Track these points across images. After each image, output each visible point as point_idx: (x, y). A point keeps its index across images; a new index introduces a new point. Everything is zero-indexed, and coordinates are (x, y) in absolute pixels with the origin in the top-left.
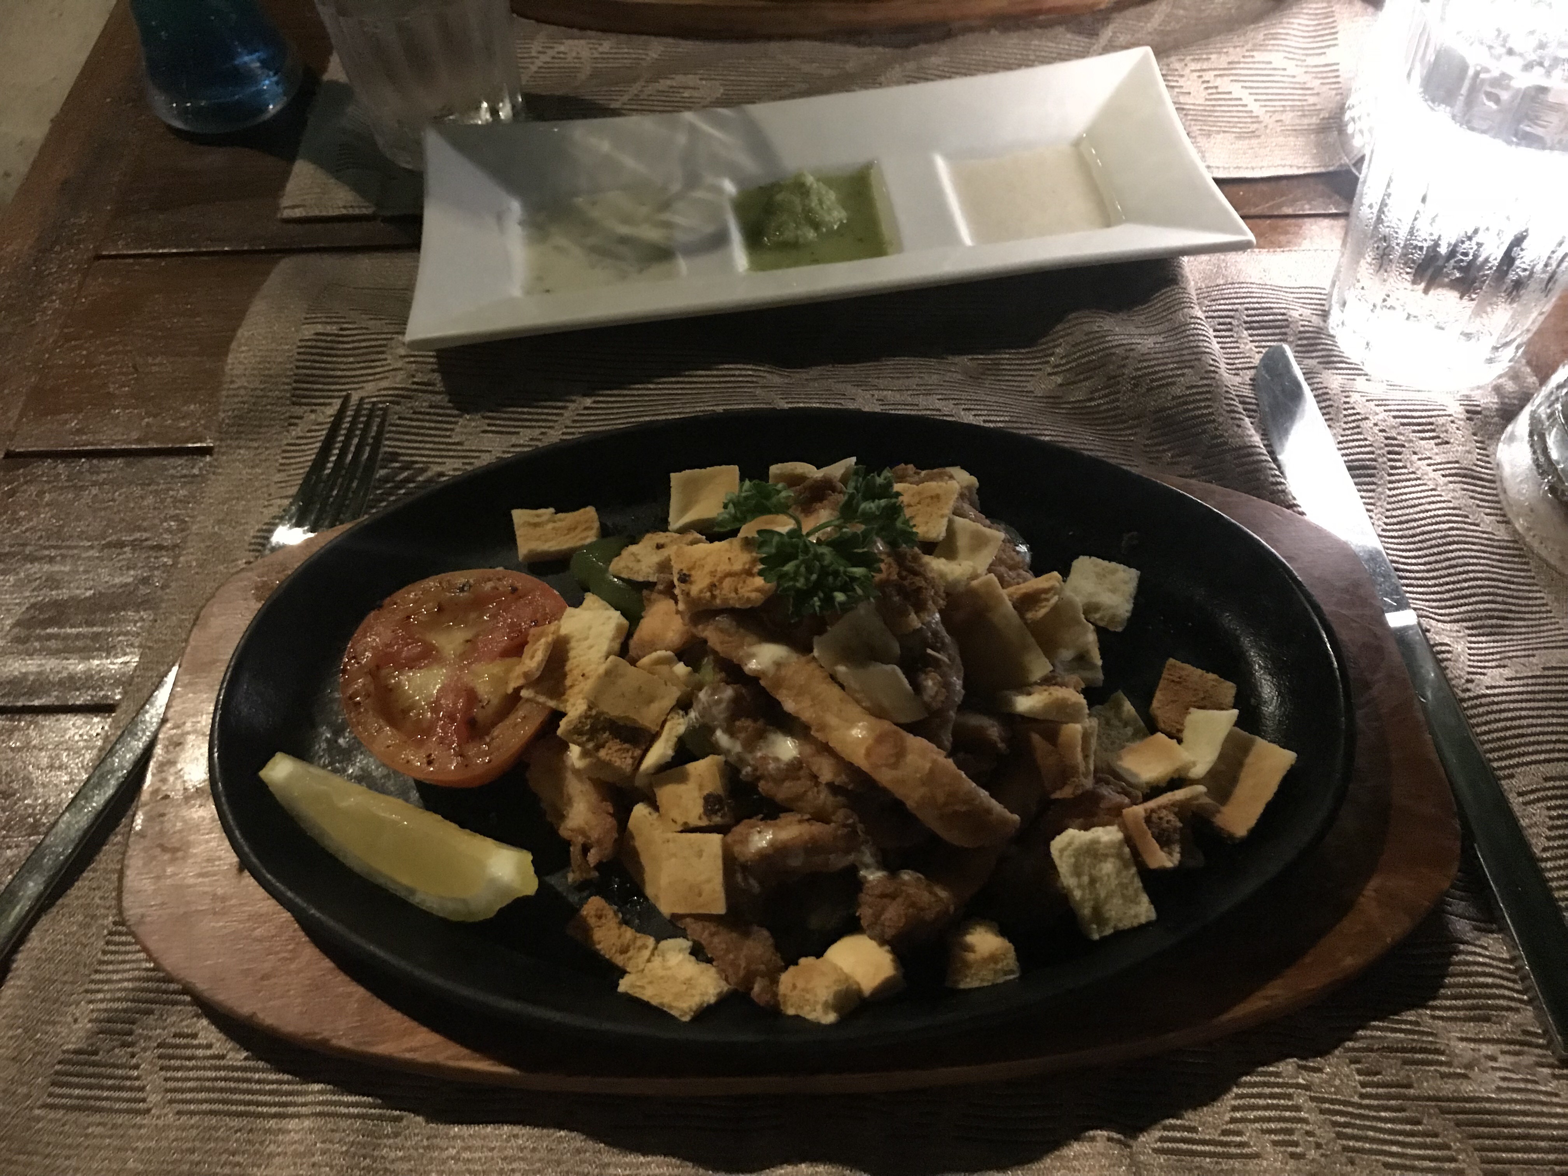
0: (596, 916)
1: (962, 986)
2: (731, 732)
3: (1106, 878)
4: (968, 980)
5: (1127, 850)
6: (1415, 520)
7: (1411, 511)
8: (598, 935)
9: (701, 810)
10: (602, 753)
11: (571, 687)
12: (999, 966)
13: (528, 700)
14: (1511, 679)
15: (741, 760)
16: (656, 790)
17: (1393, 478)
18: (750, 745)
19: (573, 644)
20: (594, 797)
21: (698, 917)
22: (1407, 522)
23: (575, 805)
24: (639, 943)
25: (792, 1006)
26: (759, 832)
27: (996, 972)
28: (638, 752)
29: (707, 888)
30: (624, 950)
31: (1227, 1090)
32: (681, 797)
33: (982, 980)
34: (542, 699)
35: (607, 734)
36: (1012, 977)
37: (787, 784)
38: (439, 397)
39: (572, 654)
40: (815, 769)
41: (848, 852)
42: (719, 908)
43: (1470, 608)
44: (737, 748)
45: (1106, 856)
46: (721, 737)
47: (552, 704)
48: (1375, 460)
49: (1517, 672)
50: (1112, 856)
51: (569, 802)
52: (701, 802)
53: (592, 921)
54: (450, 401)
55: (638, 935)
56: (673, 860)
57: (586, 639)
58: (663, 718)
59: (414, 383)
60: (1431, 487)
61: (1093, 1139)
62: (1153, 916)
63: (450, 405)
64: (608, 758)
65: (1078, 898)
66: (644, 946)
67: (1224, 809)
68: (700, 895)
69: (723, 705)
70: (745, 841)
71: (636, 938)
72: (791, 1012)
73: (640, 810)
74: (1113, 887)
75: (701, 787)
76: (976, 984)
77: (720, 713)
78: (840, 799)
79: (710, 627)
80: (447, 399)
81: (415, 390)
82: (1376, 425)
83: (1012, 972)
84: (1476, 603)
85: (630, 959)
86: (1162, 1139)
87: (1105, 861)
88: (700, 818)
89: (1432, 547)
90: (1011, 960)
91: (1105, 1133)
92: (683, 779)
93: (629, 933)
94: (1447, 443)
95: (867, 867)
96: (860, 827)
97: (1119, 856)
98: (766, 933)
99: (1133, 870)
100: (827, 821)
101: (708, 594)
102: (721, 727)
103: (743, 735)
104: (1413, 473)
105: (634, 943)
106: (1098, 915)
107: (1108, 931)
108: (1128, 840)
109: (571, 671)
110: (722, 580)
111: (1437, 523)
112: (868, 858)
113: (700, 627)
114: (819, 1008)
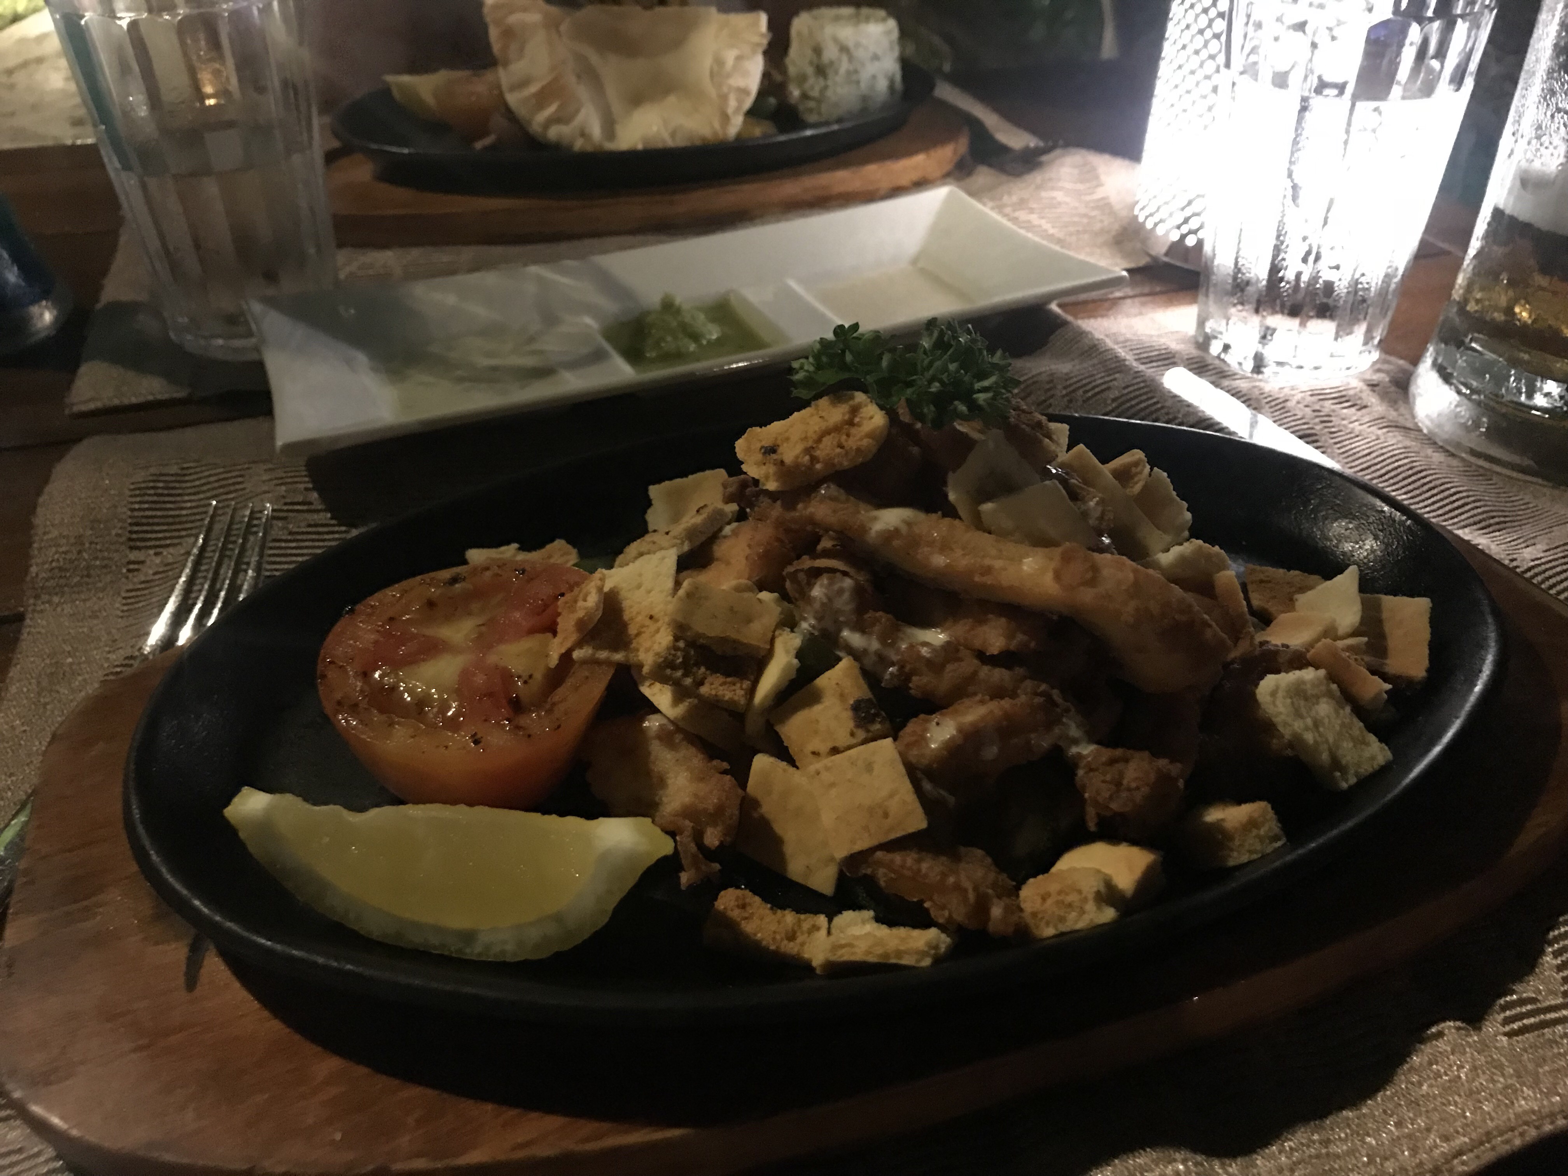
0: (738, 907)
1: (1231, 863)
2: (860, 627)
3: (1326, 721)
4: (1235, 854)
5: (1334, 687)
6: (1376, 464)
7: (1368, 458)
8: (749, 927)
9: (851, 724)
10: (704, 690)
11: (638, 634)
12: (1262, 832)
13: (584, 662)
14: (1546, 551)
15: (883, 660)
16: (778, 728)
17: (1336, 440)
18: (889, 637)
19: (623, 594)
20: (697, 760)
21: (891, 846)
22: (1369, 467)
23: (670, 782)
24: (806, 926)
25: (1048, 924)
26: (938, 724)
27: (1261, 839)
28: (746, 684)
29: (894, 806)
30: (791, 937)
31: (1542, 952)
32: (817, 721)
33: (1250, 852)
34: (603, 655)
35: (703, 669)
36: (1279, 844)
37: (949, 667)
38: (322, 515)
39: (626, 604)
40: (977, 643)
41: (1049, 726)
42: (918, 822)
43: (1469, 514)
44: (875, 645)
45: (1317, 697)
46: (852, 637)
47: (618, 657)
48: (1312, 428)
49: (1548, 544)
50: (1324, 696)
51: (662, 782)
52: (849, 714)
53: (735, 914)
54: (332, 518)
55: (803, 917)
56: (833, 792)
57: (639, 586)
58: (770, 635)
59: (286, 504)
60: (1374, 438)
61: (1440, 1034)
62: (1389, 755)
63: (333, 522)
64: (713, 692)
65: (1311, 742)
66: (816, 928)
67: (1388, 661)
68: (886, 815)
69: (846, 596)
70: (921, 740)
71: (799, 920)
72: (1049, 932)
73: (761, 762)
74: (1338, 728)
75: (842, 696)
76: (1245, 858)
77: (845, 603)
78: (1019, 671)
79: (813, 503)
80: (329, 515)
81: (288, 511)
82: (1298, 402)
83: (1276, 838)
84: (1473, 509)
85: (803, 944)
86: (1507, 1021)
87: (1318, 703)
88: (852, 734)
89: (1404, 479)
90: (1271, 825)
91: (1451, 1024)
92: (815, 698)
93: (789, 917)
94: (1365, 407)
95: (1075, 742)
96: (1056, 694)
97: (1329, 694)
98: (979, 853)
99: (1348, 709)
100: (1013, 695)
101: (807, 458)
102: (846, 624)
103: (877, 628)
104: (1350, 433)
105: (800, 926)
106: (1336, 764)
107: (1353, 780)
108: (1332, 677)
109: (632, 619)
110: (819, 440)
111: (1397, 461)
112: (1074, 731)
113: (800, 506)
114: (1090, 906)
